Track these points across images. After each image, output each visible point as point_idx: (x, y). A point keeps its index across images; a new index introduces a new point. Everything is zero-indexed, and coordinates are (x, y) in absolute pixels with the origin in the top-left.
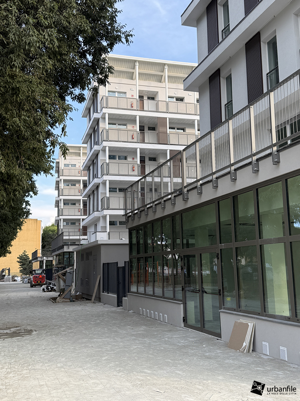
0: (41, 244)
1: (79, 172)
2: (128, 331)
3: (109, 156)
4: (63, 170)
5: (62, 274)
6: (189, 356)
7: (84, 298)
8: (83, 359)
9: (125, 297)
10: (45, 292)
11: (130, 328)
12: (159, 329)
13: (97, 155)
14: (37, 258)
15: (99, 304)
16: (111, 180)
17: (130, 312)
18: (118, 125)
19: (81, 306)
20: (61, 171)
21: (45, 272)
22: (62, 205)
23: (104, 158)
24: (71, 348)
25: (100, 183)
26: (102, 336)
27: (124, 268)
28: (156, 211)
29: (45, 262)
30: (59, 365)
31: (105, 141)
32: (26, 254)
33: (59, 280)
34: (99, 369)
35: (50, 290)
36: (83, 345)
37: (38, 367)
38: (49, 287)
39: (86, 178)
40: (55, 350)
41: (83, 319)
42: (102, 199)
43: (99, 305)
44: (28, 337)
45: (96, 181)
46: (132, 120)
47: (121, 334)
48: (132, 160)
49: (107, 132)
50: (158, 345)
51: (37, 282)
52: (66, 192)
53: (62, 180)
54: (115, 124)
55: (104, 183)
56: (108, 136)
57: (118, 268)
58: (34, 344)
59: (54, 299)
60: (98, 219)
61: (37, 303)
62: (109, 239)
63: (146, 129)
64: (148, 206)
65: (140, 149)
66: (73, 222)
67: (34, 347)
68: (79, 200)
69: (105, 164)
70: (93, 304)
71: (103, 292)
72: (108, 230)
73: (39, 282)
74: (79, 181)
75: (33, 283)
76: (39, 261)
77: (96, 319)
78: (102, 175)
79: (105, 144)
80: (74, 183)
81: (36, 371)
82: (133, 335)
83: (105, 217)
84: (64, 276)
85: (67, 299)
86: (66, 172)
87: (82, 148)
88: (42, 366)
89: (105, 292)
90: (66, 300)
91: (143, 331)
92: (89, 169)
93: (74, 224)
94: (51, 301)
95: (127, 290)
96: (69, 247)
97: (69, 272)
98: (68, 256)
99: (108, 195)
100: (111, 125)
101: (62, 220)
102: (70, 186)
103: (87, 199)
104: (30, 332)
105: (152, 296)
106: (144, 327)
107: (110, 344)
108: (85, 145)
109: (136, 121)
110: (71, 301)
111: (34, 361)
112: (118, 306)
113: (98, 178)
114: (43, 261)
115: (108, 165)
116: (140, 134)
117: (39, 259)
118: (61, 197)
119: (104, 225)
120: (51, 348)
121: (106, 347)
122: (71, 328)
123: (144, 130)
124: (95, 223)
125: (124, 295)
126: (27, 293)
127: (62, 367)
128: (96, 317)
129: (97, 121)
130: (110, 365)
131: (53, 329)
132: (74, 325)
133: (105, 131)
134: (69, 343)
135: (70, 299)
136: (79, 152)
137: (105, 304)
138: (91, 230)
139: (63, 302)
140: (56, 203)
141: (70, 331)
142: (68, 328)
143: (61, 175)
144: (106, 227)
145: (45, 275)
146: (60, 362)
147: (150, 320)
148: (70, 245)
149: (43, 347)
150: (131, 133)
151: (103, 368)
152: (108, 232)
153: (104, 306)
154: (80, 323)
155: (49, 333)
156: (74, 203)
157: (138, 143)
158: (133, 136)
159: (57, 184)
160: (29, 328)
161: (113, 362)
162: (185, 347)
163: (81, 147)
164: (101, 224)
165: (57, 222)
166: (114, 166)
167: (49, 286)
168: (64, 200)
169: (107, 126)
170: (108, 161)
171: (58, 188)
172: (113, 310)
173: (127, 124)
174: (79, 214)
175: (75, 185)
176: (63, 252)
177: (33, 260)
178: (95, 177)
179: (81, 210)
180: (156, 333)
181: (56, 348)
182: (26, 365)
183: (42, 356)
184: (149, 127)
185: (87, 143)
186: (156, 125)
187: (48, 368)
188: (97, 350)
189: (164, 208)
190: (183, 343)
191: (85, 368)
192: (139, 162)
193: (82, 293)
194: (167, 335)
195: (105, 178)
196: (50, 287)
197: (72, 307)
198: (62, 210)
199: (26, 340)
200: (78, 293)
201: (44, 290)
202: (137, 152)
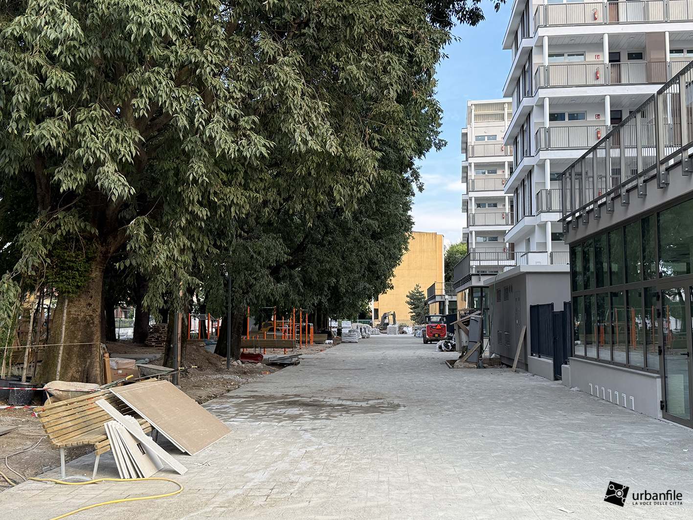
0: (444, 275)
1: (502, 147)
2: (555, 418)
3: (551, 115)
4: (473, 147)
5: (463, 323)
6: (648, 464)
7: (503, 364)
8: (460, 452)
9: (566, 364)
10: (443, 351)
11: (560, 414)
12: (612, 418)
13: (529, 114)
14: (434, 297)
15: (524, 374)
16: (554, 160)
17: (572, 389)
18: (569, 55)
19: (492, 376)
20: (470, 148)
21: (445, 320)
22: (473, 207)
23: (541, 120)
24: (448, 435)
25: (534, 166)
26: (507, 423)
27: (563, 313)
28: (613, 211)
29: (447, 303)
30: (419, 457)
31: (542, 88)
32: (420, 290)
33: (459, 332)
34: (480, 468)
35: (451, 348)
36: (469, 432)
37: (385, 456)
38: (449, 344)
39: (512, 159)
40: (422, 435)
41: (486, 395)
42: (538, 194)
43: (524, 376)
44: (390, 414)
45: (527, 161)
46: (595, 44)
47: (541, 422)
48: (595, 119)
49: (547, 70)
50: (599, 443)
51: (434, 335)
52: (479, 185)
53: (473, 165)
54: (563, 55)
55: (542, 165)
56: (547, 79)
57: (555, 315)
58: (395, 424)
59: (452, 362)
60: (531, 230)
61: (424, 367)
62: (552, 263)
63: (624, 57)
64: (599, 202)
65: (611, 97)
66: (494, 237)
67: (392, 429)
68: (503, 199)
69: (542, 131)
70: (513, 374)
71: (532, 355)
72: (550, 249)
73: (436, 335)
74: (502, 165)
75: (427, 337)
76: (437, 302)
77: (508, 397)
78: (538, 151)
79: (542, 93)
80: (492, 168)
81: (381, 461)
82: (560, 425)
83: (543, 226)
84: (467, 325)
85: (472, 363)
86: (479, 150)
87: (507, 105)
88: (393, 455)
89: (534, 355)
90: (470, 365)
91: (582, 420)
92: (516, 142)
93: (495, 239)
94: (447, 365)
95: (569, 353)
96: (480, 278)
97: (474, 318)
98: (479, 294)
99: (548, 187)
100: (555, 57)
101: (474, 233)
102: (486, 173)
103: (513, 195)
104: (394, 407)
105: (609, 363)
106: (588, 415)
107: (514, 436)
108: (510, 100)
109: (602, 44)
110: (479, 367)
111: (384, 448)
112: (556, 379)
113: (530, 156)
114: (444, 302)
115: (548, 131)
116: (610, 67)
117: (438, 299)
118: (471, 194)
119: (543, 241)
120: (417, 433)
121: (505, 438)
122: (460, 407)
123: (619, 61)
124: (527, 236)
125: (564, 360)
126: (414, 351)
127: (423, 460)
128: (509, 393)
129: (529, 53)
130: (501, 465)
131: (431, 405)
132: (467, 403)
133: (542, 69)
134: (449, 427)
135: (476, 363)
136: (502, 112)
137: (533, 376)
138: (521, 249)
139: (465, 367)
140: (463, 205)
141: (457, 411)
142: (456, 405)
143: (470, 156)
144: (545, 244)
145: (446, 325)
146: (422, 453)
147: (604, 404)
148: (482, 275)
149: (406, 430)
150: (592, 70)
151: (486, 468)
152: (549, 252)
153: (532, 377)
154: (479, 400)
155: (423, 412)
156: (494, 203)
157: (607, 85)
158: (597, 73)
159: (465, 172)
160: (396, 402)
161: (507, 461)
162: (646, 449)
163: (504, 103)
164: (537, 238)
165: (467, 236)
166: (560, 133)
167: (449, 342)
168: (476, 199)
169: (546, 60)
170: (547, 124)
171: (465, 179)
172: (544, 385)
173: (585, 52)
174: (504, 222)
175: (496, 173)
176: (471, 287)
177: (429, 299)
178: (525, 156)
179: (507, 215)
180: (604, 425)
181: (425, 433)
182: (371, 452)
183: (399, 442)
184: (629, 54)
185: (511, 95)
186: (645, 48)
187: (400, 459)
188: (489, 441)
189: (627, 204)
190: (646, 443)
191: (458, 465)
192: (608, 123)
193: (500, 356)
194: (624, 429)
195: (543, 155)
196: (451, 344)
197: (475, 376)
198: (474, 216)
199: (385, 417)
200: (494, 355)
201: (440, 347)
202: (604, 104)
